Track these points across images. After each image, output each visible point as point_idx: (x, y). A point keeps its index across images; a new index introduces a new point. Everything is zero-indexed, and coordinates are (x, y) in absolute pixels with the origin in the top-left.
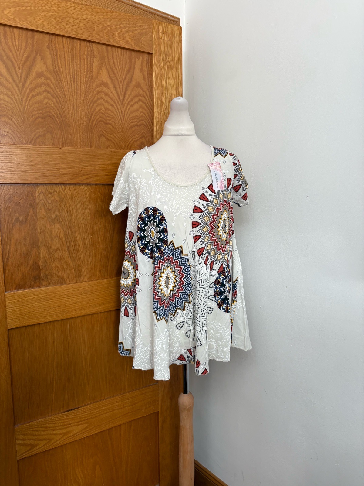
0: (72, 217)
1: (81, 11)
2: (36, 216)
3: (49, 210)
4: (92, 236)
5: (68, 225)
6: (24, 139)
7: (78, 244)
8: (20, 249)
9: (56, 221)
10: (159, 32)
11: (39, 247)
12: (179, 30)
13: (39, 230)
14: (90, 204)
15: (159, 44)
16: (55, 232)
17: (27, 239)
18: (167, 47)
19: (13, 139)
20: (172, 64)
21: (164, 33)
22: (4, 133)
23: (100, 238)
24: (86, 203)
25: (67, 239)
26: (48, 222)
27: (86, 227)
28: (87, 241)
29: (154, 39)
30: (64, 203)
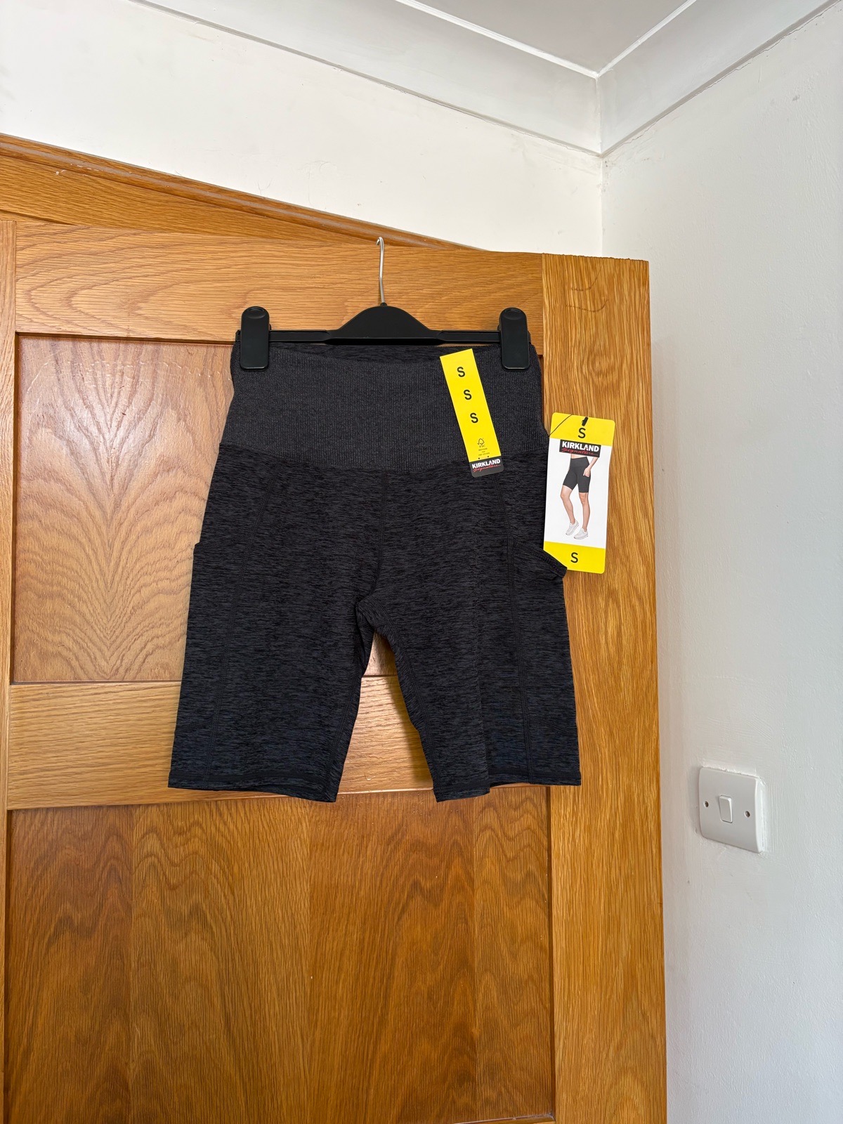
0: (250, 910)
1: (306, 265)
2: (129, 908)
3: (173, 888)
4: (313, 978)
5: (232, 939)
6: (106, 660)
7: (262, 1006)
8: (66, 1023)
9: (194, 923)
10: (566, 287)
11: (130, 1016)
12: (638, 271)
13: (133, 958)
14: (312, 863)
15: (567, 324)
16: (187, 963)
17: (93, 987)
18: (594, 329)
19: (74, 663)
20: (614, 381)
21: (582, 290)
22: (50, 648)
23: (341, 984)
24: (300, 860)
25: (227, 988)
26: (167, 929)
27: (294, 945)
28: (294, 994)
29: (548, 310)
30: (222, 861)
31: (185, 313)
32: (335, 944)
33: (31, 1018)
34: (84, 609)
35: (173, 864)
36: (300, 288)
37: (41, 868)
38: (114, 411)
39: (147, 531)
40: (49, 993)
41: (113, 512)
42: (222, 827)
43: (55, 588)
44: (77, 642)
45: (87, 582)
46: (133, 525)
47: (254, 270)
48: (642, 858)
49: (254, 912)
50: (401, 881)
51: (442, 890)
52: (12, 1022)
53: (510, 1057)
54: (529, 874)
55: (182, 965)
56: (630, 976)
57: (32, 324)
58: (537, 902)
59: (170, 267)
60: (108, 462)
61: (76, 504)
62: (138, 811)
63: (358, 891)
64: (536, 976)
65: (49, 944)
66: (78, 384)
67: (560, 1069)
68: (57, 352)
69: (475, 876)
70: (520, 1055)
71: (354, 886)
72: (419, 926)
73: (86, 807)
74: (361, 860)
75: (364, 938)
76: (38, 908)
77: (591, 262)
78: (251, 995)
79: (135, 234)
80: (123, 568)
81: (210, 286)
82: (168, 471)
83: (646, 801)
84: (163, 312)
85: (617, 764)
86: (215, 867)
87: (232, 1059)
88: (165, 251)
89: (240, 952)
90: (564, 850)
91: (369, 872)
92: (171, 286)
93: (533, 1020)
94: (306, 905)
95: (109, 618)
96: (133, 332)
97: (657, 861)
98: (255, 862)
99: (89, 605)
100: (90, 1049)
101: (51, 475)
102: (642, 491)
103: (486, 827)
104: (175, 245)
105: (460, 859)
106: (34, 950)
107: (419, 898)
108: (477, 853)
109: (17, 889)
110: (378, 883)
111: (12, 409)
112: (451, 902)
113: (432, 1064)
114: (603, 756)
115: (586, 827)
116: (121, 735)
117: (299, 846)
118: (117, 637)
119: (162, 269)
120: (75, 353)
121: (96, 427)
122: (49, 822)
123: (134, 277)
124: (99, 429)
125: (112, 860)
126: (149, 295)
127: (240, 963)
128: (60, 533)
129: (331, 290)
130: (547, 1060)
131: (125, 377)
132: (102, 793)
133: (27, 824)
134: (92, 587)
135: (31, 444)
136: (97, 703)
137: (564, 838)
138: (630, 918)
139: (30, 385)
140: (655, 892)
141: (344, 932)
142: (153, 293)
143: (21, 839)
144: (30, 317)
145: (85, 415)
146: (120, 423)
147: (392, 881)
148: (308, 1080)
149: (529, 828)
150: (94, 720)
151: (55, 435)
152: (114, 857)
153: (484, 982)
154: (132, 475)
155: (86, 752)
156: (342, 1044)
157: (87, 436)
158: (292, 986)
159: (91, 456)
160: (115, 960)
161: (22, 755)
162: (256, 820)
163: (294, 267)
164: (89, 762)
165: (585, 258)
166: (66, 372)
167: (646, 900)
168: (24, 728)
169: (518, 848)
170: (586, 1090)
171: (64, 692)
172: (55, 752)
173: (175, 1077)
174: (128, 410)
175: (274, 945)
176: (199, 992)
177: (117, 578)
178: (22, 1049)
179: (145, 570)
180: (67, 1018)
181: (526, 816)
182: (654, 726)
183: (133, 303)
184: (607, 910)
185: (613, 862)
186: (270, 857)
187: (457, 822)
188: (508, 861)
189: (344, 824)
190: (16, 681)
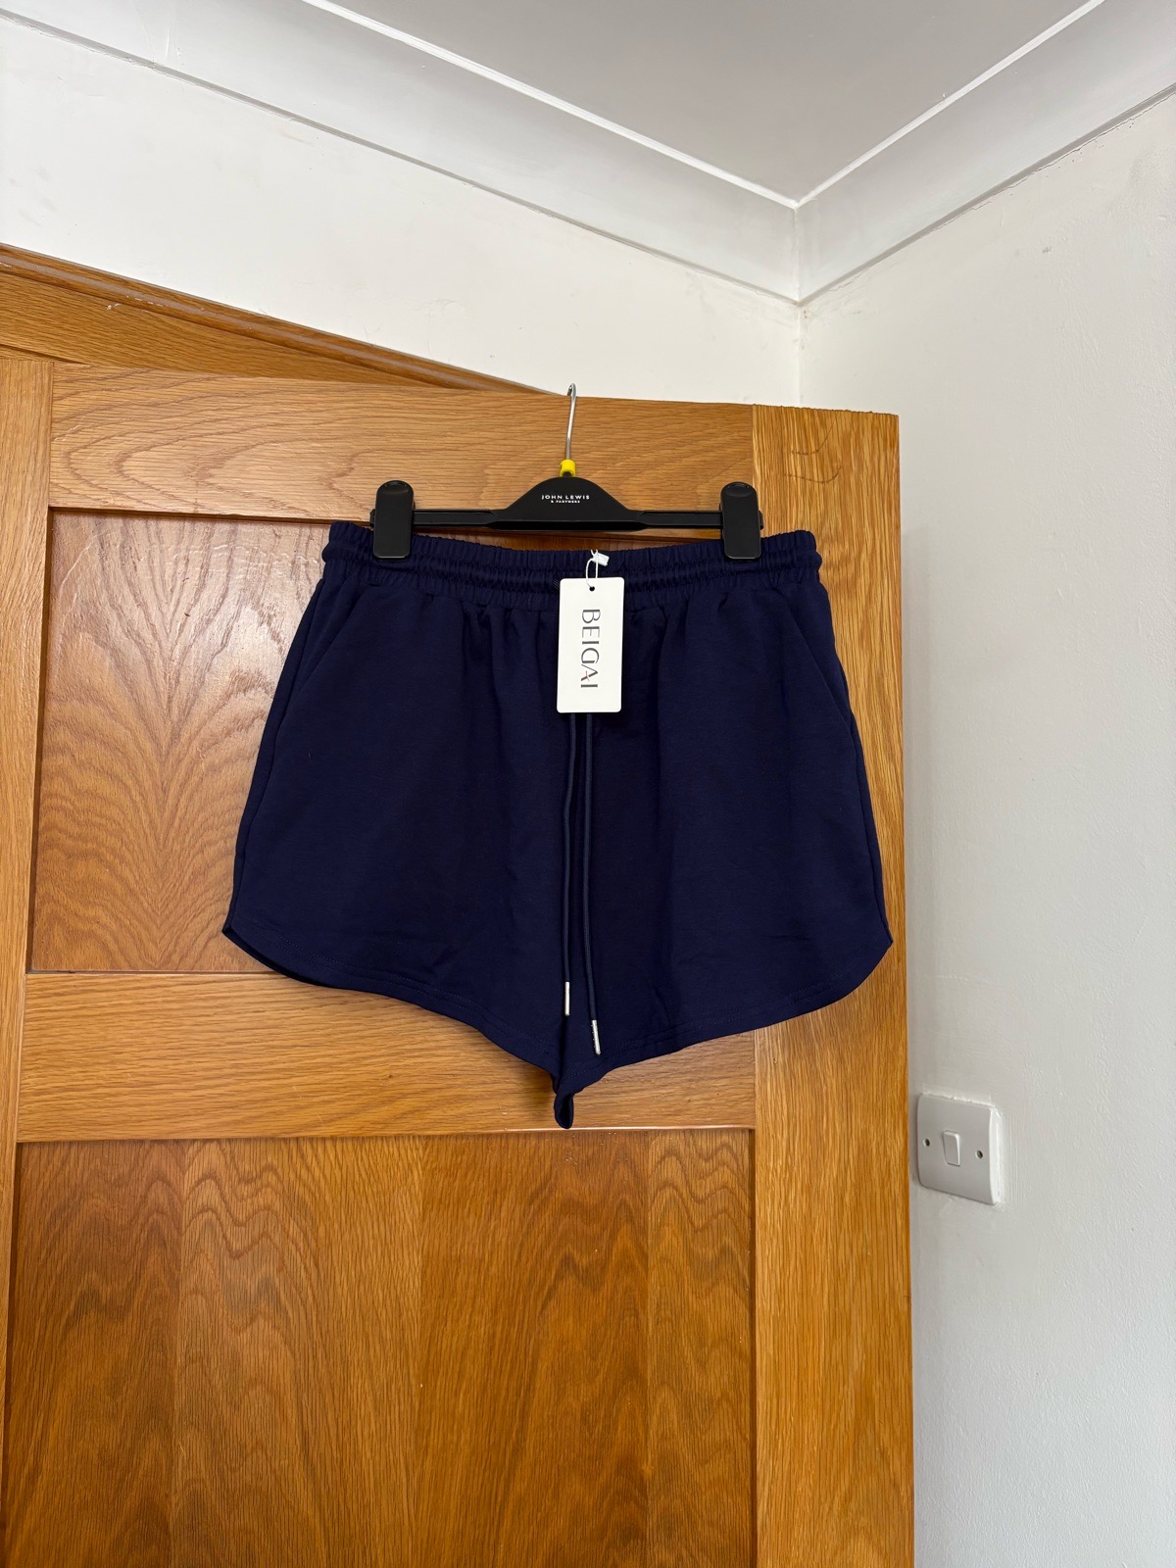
0: (339, 1290)
1: (433, 420)
2: (175, 1284)
3: (237, 1256)
4: (424, 1386)
5: (315, 1328)
6: (156, 944)
7: (353, 1423)
8: (87, 1436)
9: (263, 1305)
10: (785, 450)
11: (174, 1429)
12: (885, 428)
13: (180, 1349)
14: (425, 1227)
15: (785, 499)
16: (253, 1360)
17: (124, 1389)
18: (822, 506)
19: (113, 946)
20: (850, 576)
21: (807, 454)
22: (80, 925)
23: (461, 1396)
24: (409, 1221)
25: (305, 1395)
26: (226, 1312)
27: (398, 1339)
28: (397, 1407)
29: (760, 481)
30: (303, 1222)
31: (271, 483)
32: (455, 1339)
33: (40, 1426)
34: (127, 873)
35: (236, 1223)
36: (425, 450)
37: (58, 1222)
38: (175, 611)
39: (214, 769)
40: (66, 1393)
41: (170, 746)
42: (304, 1173)
43: (89, 845)
44: (117, 919)
45: (132, 837)
46: (196, 762)
47: (364, 426)
48: (882, 1233)
49: (345, 1292)
50: (548, 1254)
51: (603, 1269)
52: (14, 1432)
53: (694, 1507)
54: (724, 1251)
55: (245, 1362)
56: (865, 1400)
57: (71, 496)
58: (735, 1290)
59: (254, 422)
60: (165, 678)
61: (121, 732)
62: (191, 1149)
63: (488, 1266)
64: (732, 1394)
65: (68, 1326)
66: (129, 575)
67: (764, 1525)
68: (103, 532)
69: (649, 1252)
70: (708, 1505)
71: (482, 1260)
72: (571, 1321)
73: (122, 1142)
74: (493, 1224)
75: (494, 1334)
76: (54, 1279)
77: (819, 416)
78: (337, 1409)
79: (208, 379)
80: (181, 820)
81: (305, 446)
82: (245, 691)
83: (889, 1153)
84: (243, 481)
85: (848, 1100)
86: (293, 1229)
87: (310, 1494)
88: (246, 401)
89: (324, 1346)
90: (773, 1218)
91: (504, 1240)
92: (253, 446)
93: (727, 1456)
94: (416, 1284)
95: (161, 885)
96: (203, 507)
97: (904, 1237)
98: (348, 1223)
99: (134, 869)
100: (118, 1474)
101: (91, 695)
102: (886, 726)
103: (666, 1184)
104: (261, 393)
105: (629, 1227)
106: (47, 1335)
107: (571, 1279)
108: (652, 1220)
109: (26, 1251)
110: (515, 1258)
111: (41, 607)
112: (615, 1286)
113: (586, 1513)
114: (829, 1090)
115: (804, 1190)
116: (172, 1044)
117: (409, 1202)
118: (171, 913)
119: (242, 424)
120: (125, 533)
121: (150, 632)
122: (72, 1160)
123: (206, 434)
124: (155, 635)
125: (155, 1216)
126: (224, 459)
127: (325, 1363)
128: (97, 771)
129: (468, 453)
130: (746, 1512)
131: (190, 567)
132: (143, 1123)
133: (42, 1163)
134: (139, 846)
135: (65, 653)
136: (142, 1001)
137: (773, 1202)
138: (864, 1318)
139: (65, 576)
140: (901, 1282)
141: (467, 1323)
142: (230, 455)
143: (34, 1184)
144: (68, 487)
145: (137, 615)
146: (183, 626)
147: (534, 1254)
148: (414, 1529)
149: (725, 1186)
150: (137, 1024)
151: (97, 642)
152: (157, 1211)
153: (659, 1400)
154: (196, 695)
155: (125, 1067)
156: (461, 1479)
157: (138, 644)
158: (394, 1396)
159: (143, 668)
160: (155, 1352)
161: (38, 1068)
162: (349, 1165)
163: (418, 422)
164: (128, 1081)
165: (811, 411)
166: (114, 556)
167: (887, 1290)
168: (43, 1032)
169: (710, 1213)
170: (801, 1556)
171: (97, 984)
172: (81, 1066)
173: (232, 1516)
174: (194, 609)
175: (370, 1338)
176: (267, 1399)
177: (172, 834)
178: (26, 1470)
179: (210, 822)
180: (88, 1430)
181: (721, 1168)
182: (901, 1048)
183: (203, 469)
184: (832, 1303)
185: (842, 1236)
186: (368, 1216)
187: (626, 1175)
188: (696, 1232)
189: (470, 1173)
190: (33, 968)
